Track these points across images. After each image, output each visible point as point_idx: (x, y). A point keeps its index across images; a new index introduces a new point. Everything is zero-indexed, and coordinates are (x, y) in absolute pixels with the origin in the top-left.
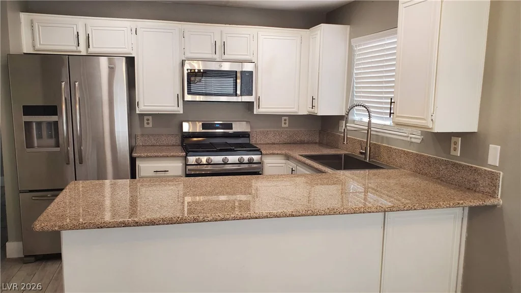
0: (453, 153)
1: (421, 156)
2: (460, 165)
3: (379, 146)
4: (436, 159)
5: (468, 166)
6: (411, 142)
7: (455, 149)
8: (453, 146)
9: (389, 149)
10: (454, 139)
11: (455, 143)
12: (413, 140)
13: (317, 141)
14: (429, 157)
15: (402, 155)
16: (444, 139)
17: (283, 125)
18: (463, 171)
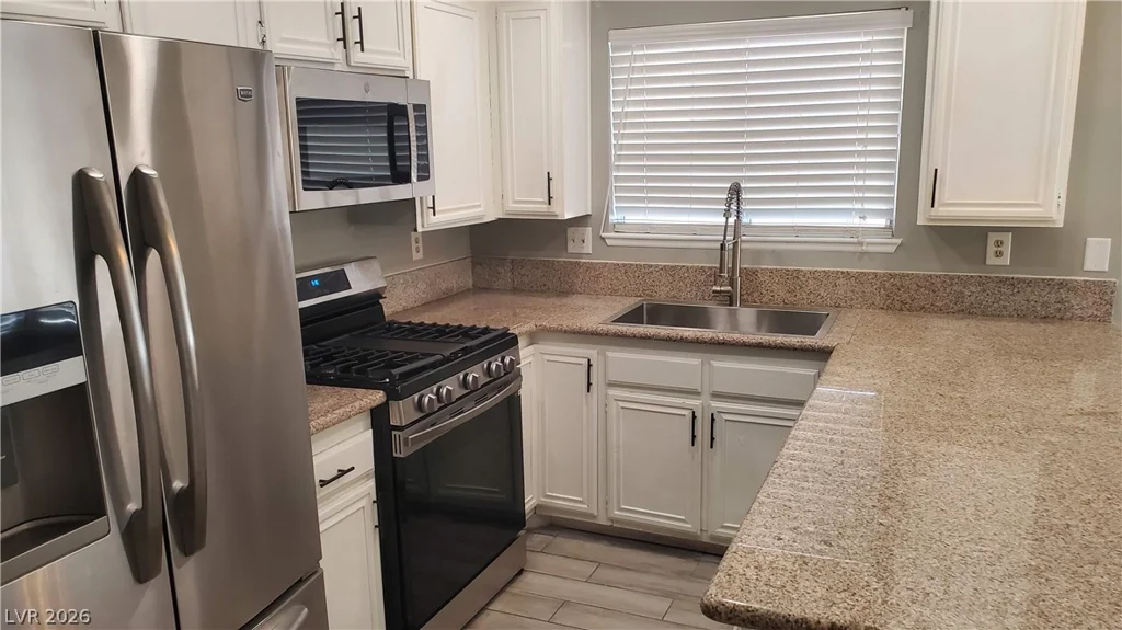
0: (991, 260)
1: (903, 276)
2: (1024, 280)
3: (755, 272)
4: (952, 278)
5: (1043, 280)
6: (863, 254)
7: (999, 254)
8: (991, 249)
9: (796, 275)
10: (993, 238)
11: (999, 243)
12: (871, 249)
13: (471, 286)
14: (931, 276)
15: (842, 281)
16: (967, 239)
17: (417, 256)
18: (1029, 289)
